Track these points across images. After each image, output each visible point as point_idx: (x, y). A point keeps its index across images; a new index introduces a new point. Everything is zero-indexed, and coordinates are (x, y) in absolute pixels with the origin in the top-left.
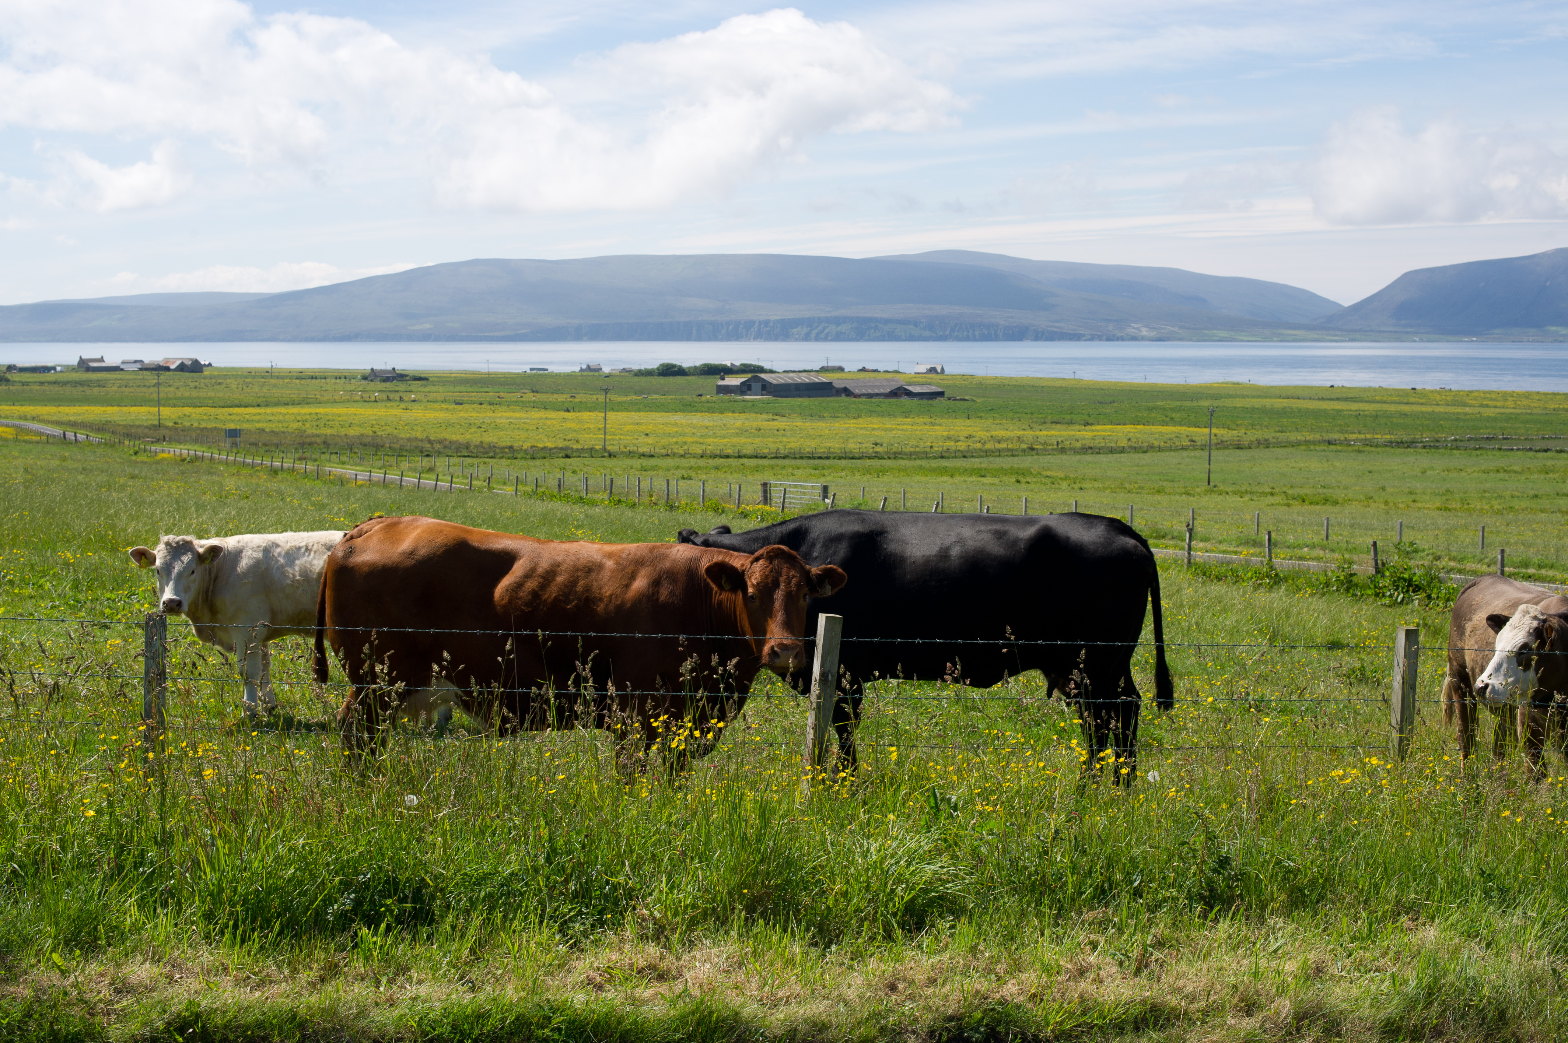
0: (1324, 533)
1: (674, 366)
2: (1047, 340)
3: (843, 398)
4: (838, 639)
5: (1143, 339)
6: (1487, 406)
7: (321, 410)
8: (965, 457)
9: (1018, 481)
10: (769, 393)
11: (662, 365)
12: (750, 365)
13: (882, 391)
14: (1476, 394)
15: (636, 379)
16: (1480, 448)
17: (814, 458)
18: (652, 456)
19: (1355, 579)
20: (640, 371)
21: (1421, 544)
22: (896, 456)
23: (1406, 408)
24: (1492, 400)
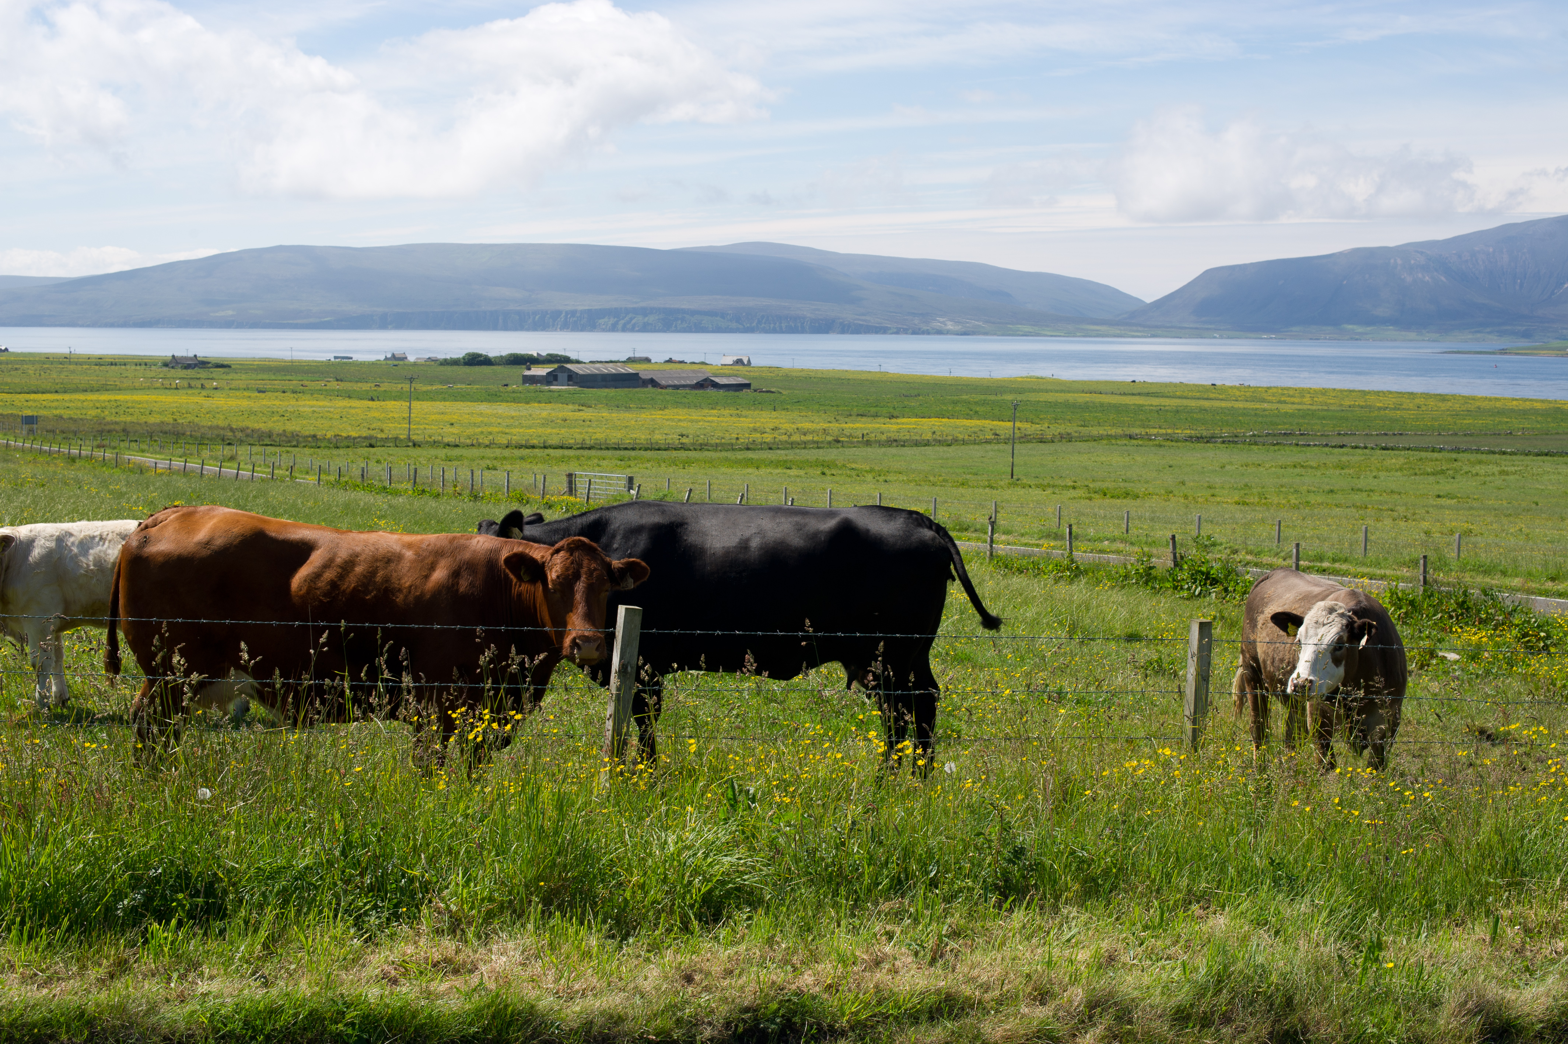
0: (1125, 526)
1: (480, 355)
2: (853, 333)
3: (650, 389)
4: (637, 632)
5: (948, 332)
6: (1285, 402)
7: (120, 397)
8: (770, 449)
9: (823, 474)
10: (575, 384)
11: (468, 354)
12: (557, 355)
13: (688, 382)
14: (1275, 390)
15: (442, 368)
16: (1277, 444)
17: (620, 449)
18: (457, 446)
19: (1153, 572)
20: (446, 360)
21: (1217, 538)
22: (702, 447)
23: (1206, 404)
24: (1289, 396)
